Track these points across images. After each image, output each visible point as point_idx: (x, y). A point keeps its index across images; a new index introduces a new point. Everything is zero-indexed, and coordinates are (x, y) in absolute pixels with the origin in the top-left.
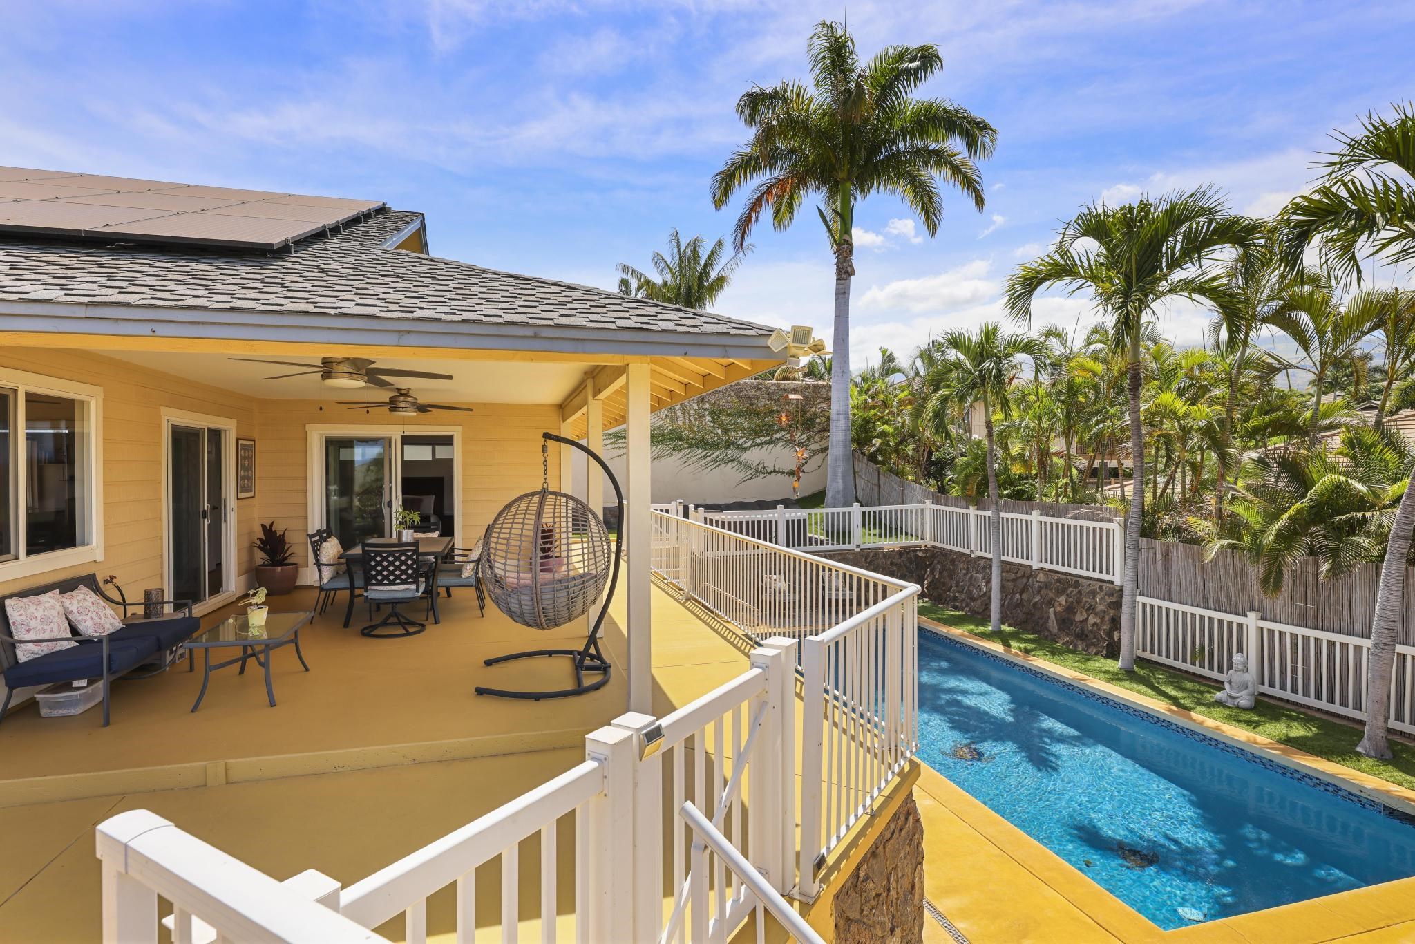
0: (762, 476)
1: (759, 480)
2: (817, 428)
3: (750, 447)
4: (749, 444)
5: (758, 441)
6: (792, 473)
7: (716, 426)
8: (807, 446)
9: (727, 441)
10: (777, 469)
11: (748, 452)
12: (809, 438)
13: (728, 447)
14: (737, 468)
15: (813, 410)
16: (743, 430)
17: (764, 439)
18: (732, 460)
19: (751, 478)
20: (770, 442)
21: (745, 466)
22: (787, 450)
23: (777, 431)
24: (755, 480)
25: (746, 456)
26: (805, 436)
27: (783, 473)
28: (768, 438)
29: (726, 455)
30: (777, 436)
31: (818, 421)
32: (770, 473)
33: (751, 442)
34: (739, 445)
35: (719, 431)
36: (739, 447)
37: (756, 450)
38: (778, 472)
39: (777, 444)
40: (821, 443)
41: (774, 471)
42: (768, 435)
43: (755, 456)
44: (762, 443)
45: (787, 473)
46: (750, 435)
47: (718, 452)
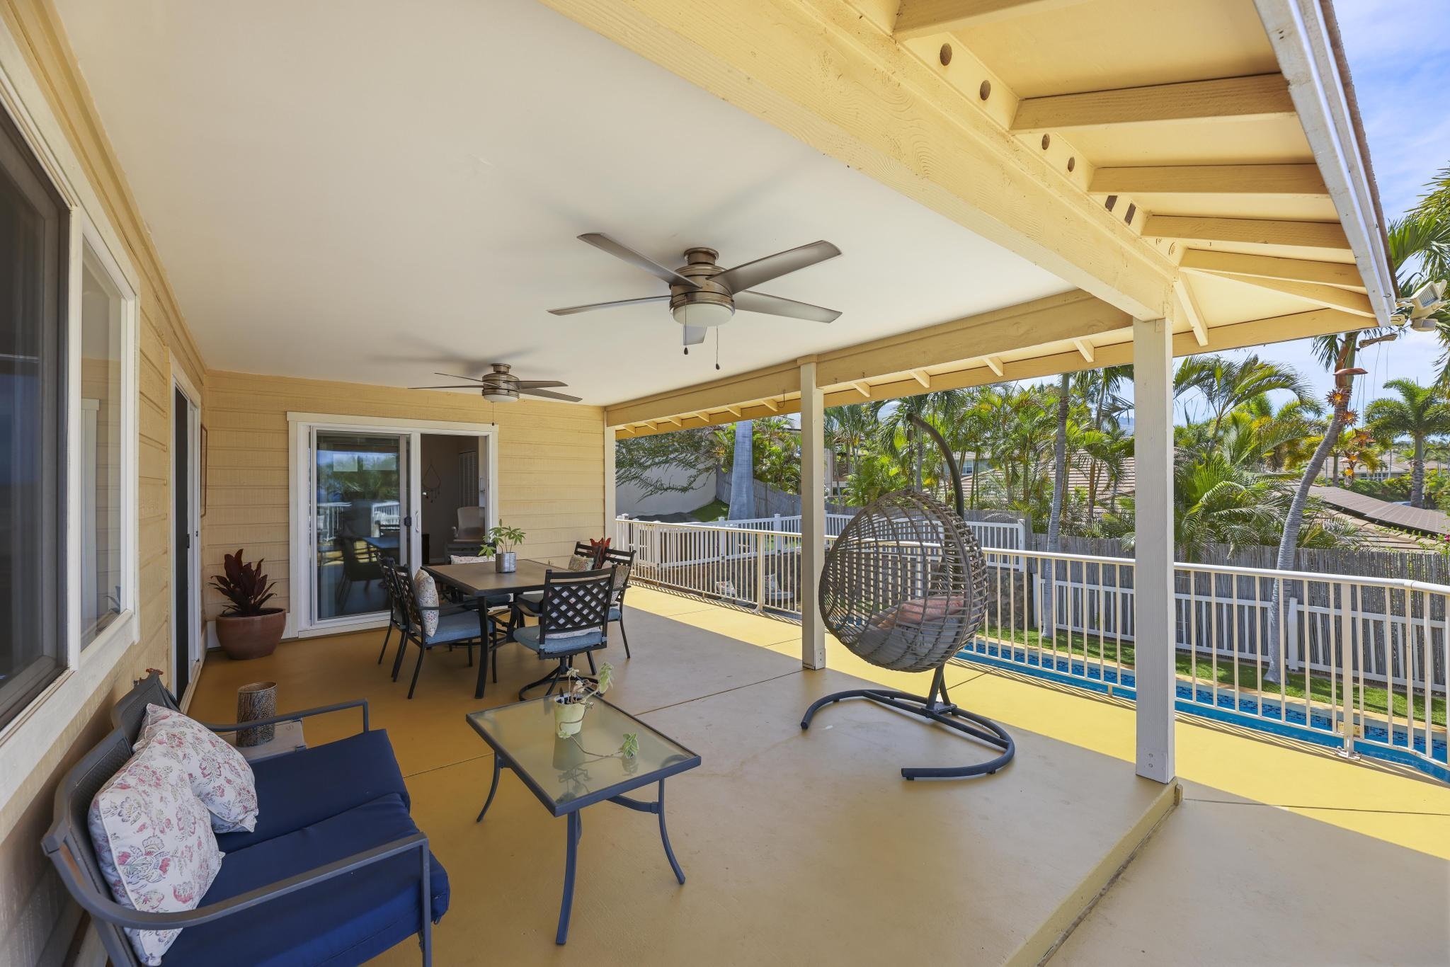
0: (660, 492)
1: (657, 496)
2: (703, 450)
3: (649, 466)
4: (649, 463)
5: (657, 460)
6: (684, 490)
7: (622, 445)
8: (695, 465)
9: (631, 460)
10: (672, 486)
11: (649, 470)
12: (697, 459)
13: (631, 465)
14: (639, 485)
15: (700, 434)
16: (644, 450)
17: (661, 459)
18: (633, 478)
19: (651, 494)
20: (666, 462)
21: (646, 484)
22: (680, 468)
23: (672, 452)
24: (655, 496)
25: (647, 473)
26: (693, 457)
27: (677, 489)
28: (665, 458)
29: (630, 473)
30: (672, 456)
31: (703, 444)
32: (666, 490)
33: (651, 461)
34: (640, 464)
35: (624, 450)
36: (641, 465)
37: (654, 469)
38: (673, 489)
39: (671, 463)
40: (705, 463)
41: (669, 488)
42: (664, 455)
43: (653, 474)
44: (660, 463)
45: (680, 490)
46: (650, 454)
47: (623, 469)
